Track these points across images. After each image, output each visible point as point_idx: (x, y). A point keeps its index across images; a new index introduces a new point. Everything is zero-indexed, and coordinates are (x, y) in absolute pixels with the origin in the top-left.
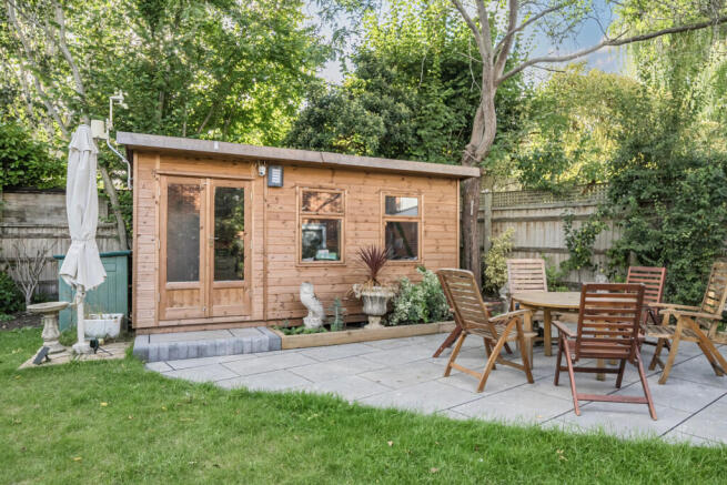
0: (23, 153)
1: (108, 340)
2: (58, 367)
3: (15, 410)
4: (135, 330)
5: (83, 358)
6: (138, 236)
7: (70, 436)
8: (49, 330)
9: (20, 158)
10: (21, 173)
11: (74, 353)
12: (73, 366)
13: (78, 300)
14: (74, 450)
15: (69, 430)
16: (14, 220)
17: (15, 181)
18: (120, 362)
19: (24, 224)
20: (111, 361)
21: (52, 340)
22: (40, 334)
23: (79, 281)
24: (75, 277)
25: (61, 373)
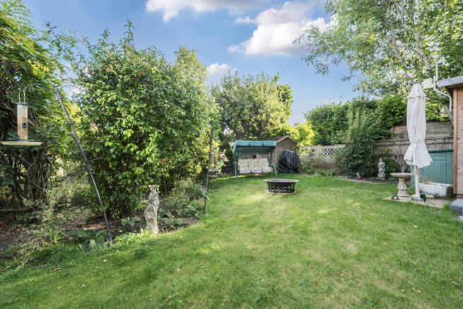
0: (401, 108)
1: (437, 197)
2: (401, 203)
3: (373, 214)
4: (456, 194)
5: (415, 202)
6: (457, 139)
7: (389, 233)
8: (401, 185)
9: (400, 110)
10: (401, 117)
11: (413, 199)
12: (409, 204)
13: (415, 173)
14: (386, 240)
15: (390, 230)
16: (398, 138)
17: (398, 121)
18: (438, 209)
19: (403, 139)
20: (432, 208)
21: (403, 190)
22: (397, 186)
23: (414, 163)
24: (412, 161)
25: (401, 206)
